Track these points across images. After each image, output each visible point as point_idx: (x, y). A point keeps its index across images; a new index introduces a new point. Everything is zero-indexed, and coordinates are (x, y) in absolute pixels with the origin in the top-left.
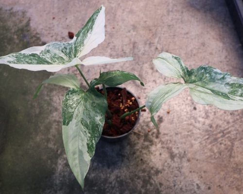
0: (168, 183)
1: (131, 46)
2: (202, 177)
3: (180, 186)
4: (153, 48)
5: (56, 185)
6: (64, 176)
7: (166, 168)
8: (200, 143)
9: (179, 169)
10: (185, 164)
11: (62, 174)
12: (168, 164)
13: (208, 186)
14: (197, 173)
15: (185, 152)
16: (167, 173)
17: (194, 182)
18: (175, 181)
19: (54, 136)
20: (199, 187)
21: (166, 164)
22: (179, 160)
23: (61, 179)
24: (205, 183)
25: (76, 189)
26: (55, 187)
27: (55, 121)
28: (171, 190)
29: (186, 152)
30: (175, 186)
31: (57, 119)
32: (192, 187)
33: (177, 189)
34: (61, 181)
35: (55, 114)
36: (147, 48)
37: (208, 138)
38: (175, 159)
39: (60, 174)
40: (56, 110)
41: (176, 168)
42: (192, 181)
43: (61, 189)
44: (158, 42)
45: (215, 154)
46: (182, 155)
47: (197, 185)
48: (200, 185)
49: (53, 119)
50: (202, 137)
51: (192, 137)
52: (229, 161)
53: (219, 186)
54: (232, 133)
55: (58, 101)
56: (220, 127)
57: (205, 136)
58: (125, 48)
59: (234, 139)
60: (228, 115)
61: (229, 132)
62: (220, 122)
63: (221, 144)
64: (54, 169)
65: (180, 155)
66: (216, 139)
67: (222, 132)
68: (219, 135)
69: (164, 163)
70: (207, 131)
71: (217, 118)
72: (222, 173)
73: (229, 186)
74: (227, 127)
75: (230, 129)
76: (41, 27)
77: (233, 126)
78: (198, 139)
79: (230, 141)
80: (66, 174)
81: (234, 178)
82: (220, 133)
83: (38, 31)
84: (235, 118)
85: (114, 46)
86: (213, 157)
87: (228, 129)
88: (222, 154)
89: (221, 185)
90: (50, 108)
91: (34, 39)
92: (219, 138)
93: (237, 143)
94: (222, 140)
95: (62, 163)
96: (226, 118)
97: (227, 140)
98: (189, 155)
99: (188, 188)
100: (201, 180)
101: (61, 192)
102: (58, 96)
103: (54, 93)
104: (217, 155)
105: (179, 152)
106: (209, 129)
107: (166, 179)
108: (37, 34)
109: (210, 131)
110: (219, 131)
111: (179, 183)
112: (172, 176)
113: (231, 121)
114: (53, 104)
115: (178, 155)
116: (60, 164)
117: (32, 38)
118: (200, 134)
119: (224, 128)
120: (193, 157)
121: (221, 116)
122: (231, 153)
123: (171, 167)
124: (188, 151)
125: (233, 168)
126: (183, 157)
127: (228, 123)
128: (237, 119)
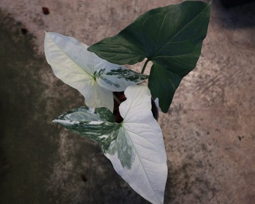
0: (169, 136)
1: (110, 12)
2: (200, 125)
3: (181, 136)
4: (132, 12)
5: (63, 157)
6: (69, 148)
7: (165, 123)
8: (193, 94)
9: (178, 121)
10: (183, 116)
11: (67, 146)
12: (166, 119)
13: (207, 132)
14: (195, 122)
15: (180, 105)
16: (167, 127)
17: (194, 131)
18: (175, 133)
19: (51, 113)
20: (198, 134)
21: (164, 119)
22: (176, 114)
23: (67, 151)
24: (203, 130)
25: (83, 157)
26: (63, 160)
27: (48, 98)
28: (173, 142)
29: (182, 105)
30: (176, 137)
31: (50, 95)
32: (192, 136)
33: (179, 139)
34: (67, 152)
35: (47, 91)
36: (125, 12)
37: (200, 89)
38: (172, 114)
39: (65, 147)
40: (47, 87)
41: (175, 121)
42: (192, 130)
43: (69, 160)
44: (136, 5)
45: (208, 102)
46: (178, 109)
47: (197, 132)
48: (199, 132)
49: (46, 96)
50: (193, 88)
51: (185, 90)
52: (223, 106)
53: (217, 130)
54: (221, 80)
55: (47, 78)
56: (209, 76)
57: (196, 87)
58: (103, 15)
59: (224, 85)
60: (215, 64)
61: (218, 80)
62: (209, 72)
63: (212, 92)
64: (58, 143)
65: (176, 109)
66: (207, 89)
67: (212, 80)
68: (210, 84)
69: (163, 119)
70: (198, 82)
71: (205, 69)
72: (218, 118)
73: (226, 128)
74: (215, 76)
75: (219, 77)
76: (11, 7)
77: (221, 74)
78: (191, 91)
79: (220, 87)
80: (70, 145)
81: (229, 120)
82: (210, 82)
83: (10, 11)
84: (222, 66)
85: (92, 15)
86: (207, 105)
87: (217, 77)
88: (215, 100)
89: (219, 129)
90: (40, 87)
91: (7, 20)
92: (210, 87)
93: (226, 89)
94: (213, 88)
95: (64, 136)
96: (213, 67)
97: (217, 87)
98: (185, 107)
99: (189, 137)
100: (200, 127)
101: (69, 162)
102: (46, 74)
103: (41, 71)
104: (211, 103)
105: (175, 106)
106: (200, 80)
107: (167, 132)
108: (9, 14)
109: (201, 81)
110: (209, 80)
111: (179, 134)
112: (172, 129)
113: (218, 69)
114: (42, 82)
115: (174, 109)
116: (63, 137)
117: (5, 19)
118: (192, 86)
119: (213, 76)
120: (188, 108)
121: (208, 66)
122: (223, 98)
123: (170, 121)
124: (183, 104)
125: (227, 111)
126: (179, 110)
127: (216, 71)
128: (224, 67)
